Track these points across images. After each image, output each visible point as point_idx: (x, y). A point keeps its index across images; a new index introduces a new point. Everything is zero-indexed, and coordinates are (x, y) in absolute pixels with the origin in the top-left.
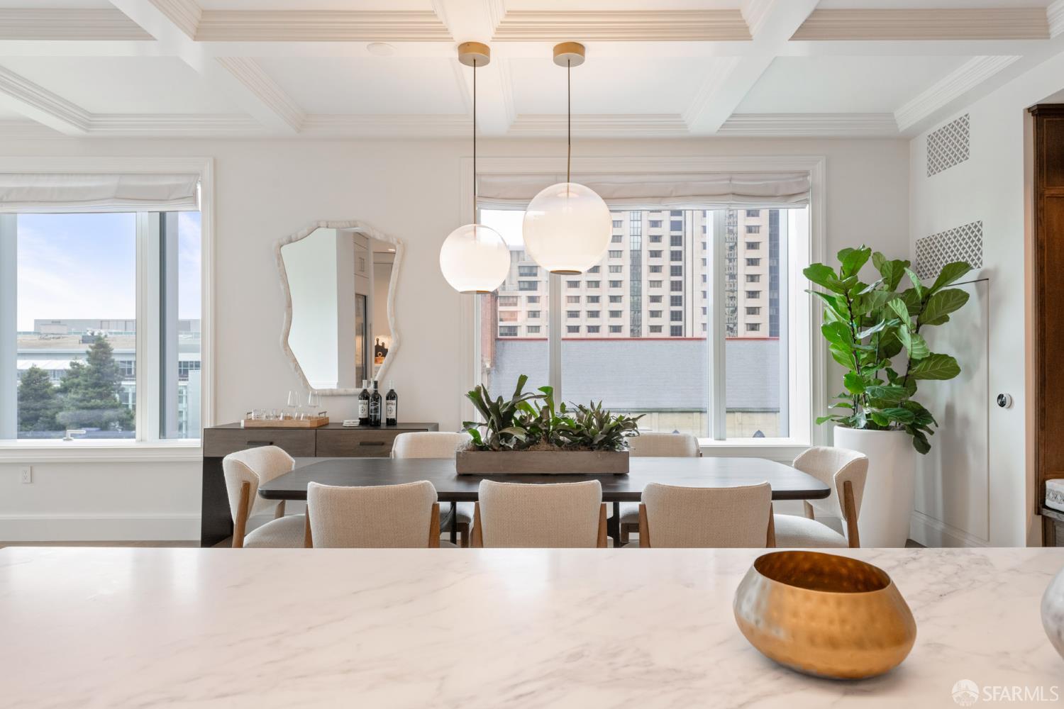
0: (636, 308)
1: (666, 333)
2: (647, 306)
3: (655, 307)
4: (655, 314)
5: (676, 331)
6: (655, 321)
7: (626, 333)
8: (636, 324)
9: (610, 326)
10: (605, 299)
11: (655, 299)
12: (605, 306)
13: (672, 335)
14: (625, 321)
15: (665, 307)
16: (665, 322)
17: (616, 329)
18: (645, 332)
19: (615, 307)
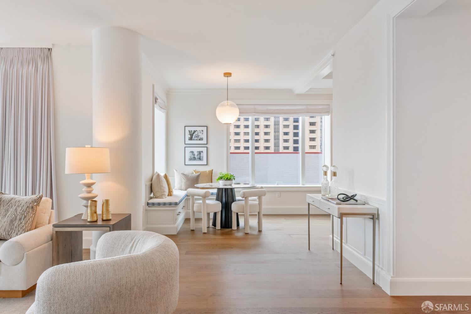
0: (277, 138)
1: (291, 150)
2: (282, 137)
3: (286, 137)
4: (286, 141)
5: (296, 149)
6: (286, 144)
7: (272, 150)
8: (277, 145)
9: (264, 147)
10: (262, 134)
11: (286, 134)
12: (262, 137)
13: (294, 151)
14: (271, 144)
15: (291, 137)
16: (291, 144)
17: (267, 148)
18: (281, 150)
19: (267, 137)
